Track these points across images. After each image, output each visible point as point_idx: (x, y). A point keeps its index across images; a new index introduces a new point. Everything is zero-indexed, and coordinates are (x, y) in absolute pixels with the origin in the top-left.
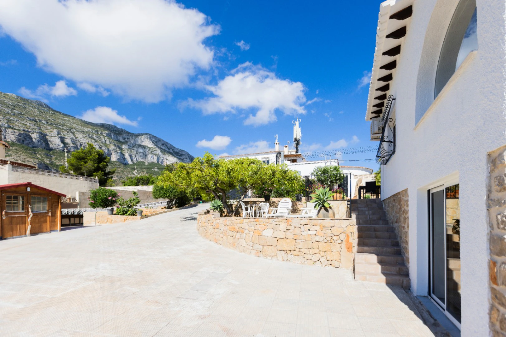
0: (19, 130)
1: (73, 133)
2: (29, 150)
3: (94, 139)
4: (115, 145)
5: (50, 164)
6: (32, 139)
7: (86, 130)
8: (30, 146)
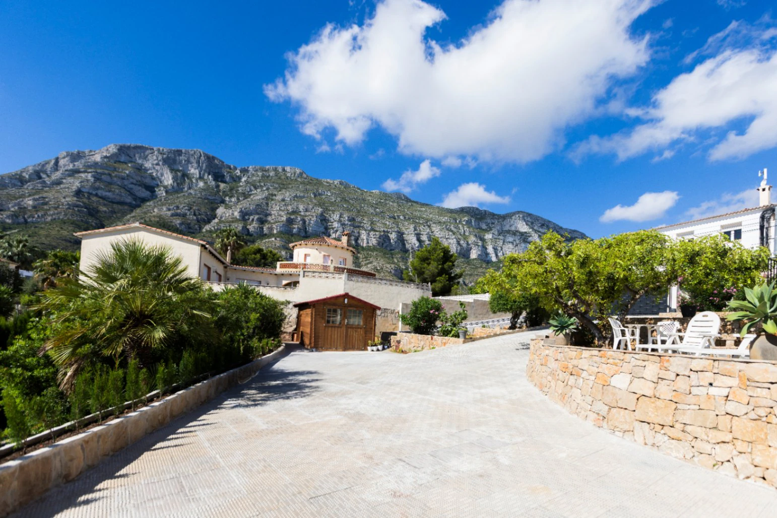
0: (380, 232)
1: (429, 226)
2: (388, 254)
3: (452, 231)
4: (476, 236)
5: (405, 269)
6: (390, 240)
7: (444, 220)
8: (388, 248)
